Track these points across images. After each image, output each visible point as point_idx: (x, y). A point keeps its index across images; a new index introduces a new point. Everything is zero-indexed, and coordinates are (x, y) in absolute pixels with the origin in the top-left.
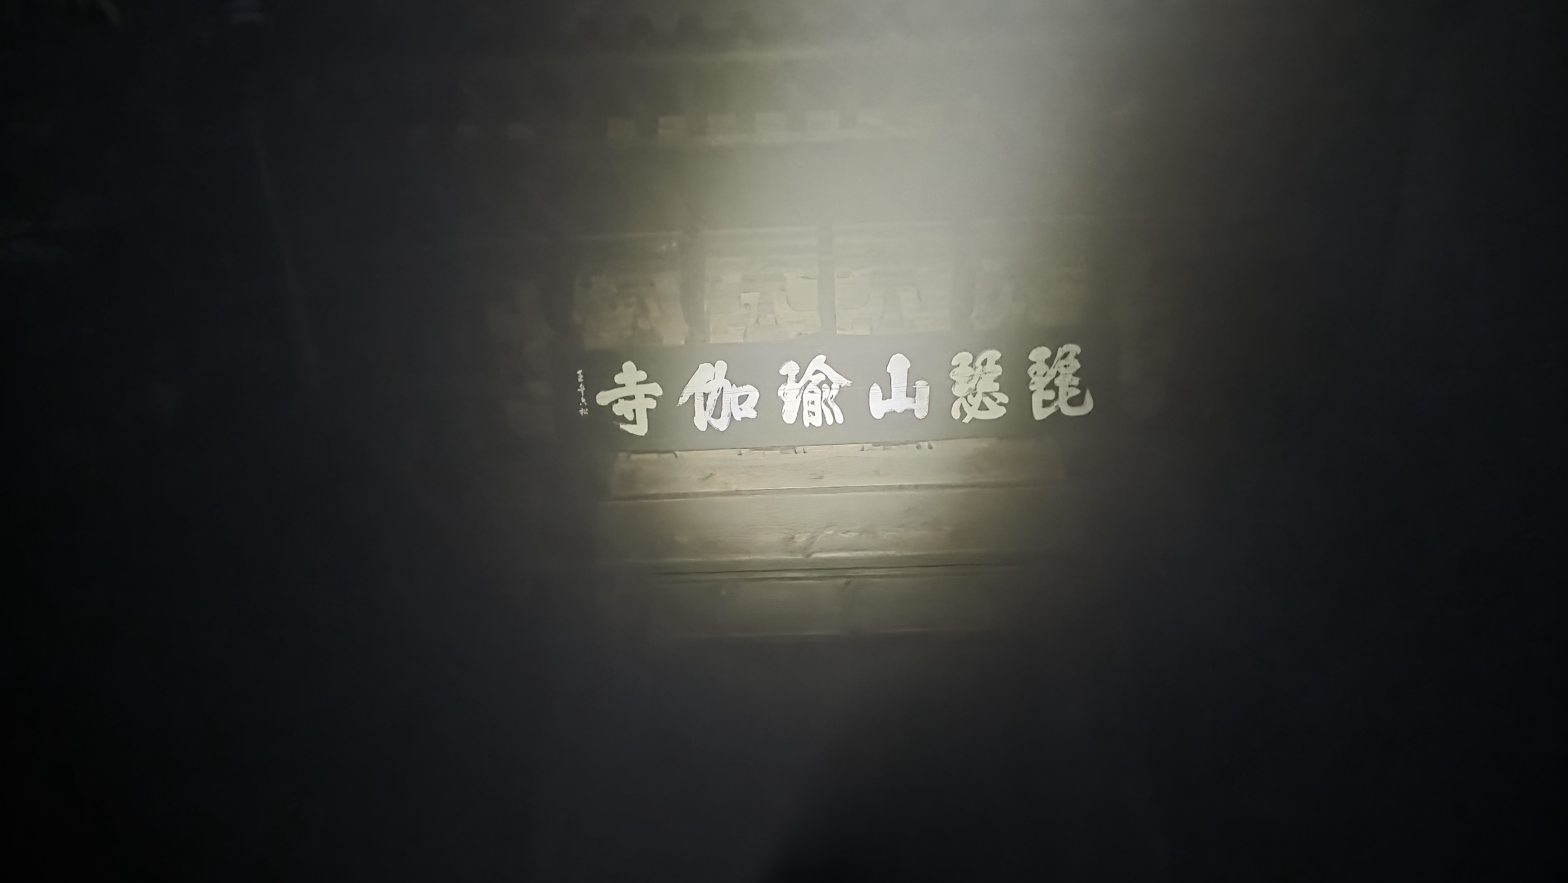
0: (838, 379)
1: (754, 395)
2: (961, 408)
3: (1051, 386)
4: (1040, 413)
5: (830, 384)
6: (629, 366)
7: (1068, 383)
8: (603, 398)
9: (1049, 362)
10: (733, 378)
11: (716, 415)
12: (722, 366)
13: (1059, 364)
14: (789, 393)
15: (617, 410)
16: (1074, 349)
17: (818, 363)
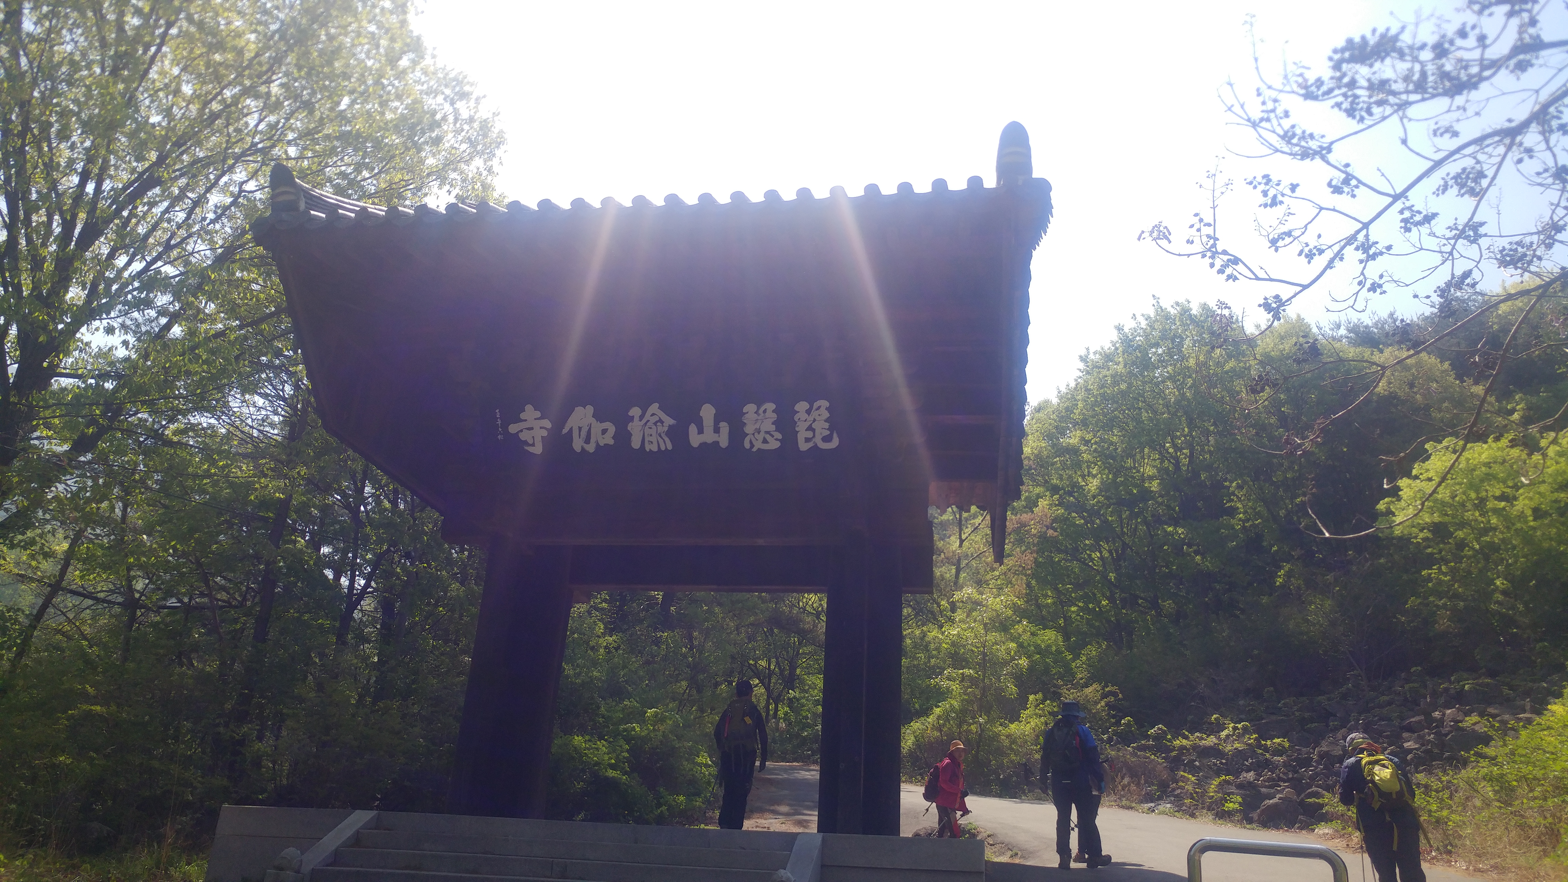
0: (669, 421)
1: (612, 429)
2: (751, 442)
3: (810, 428)
4: (803, 446)
5: (662, 422)
6: (529, 408)
7: (822, 427)
8: (513, 428)
9: (808, 412)
10: (598, 416)
11: (587, 440)
12: (590, 409)
13: (814, 414)
14: (635, 428)
15: (523, 436)
16: (825, 404)
17: (654, 408)
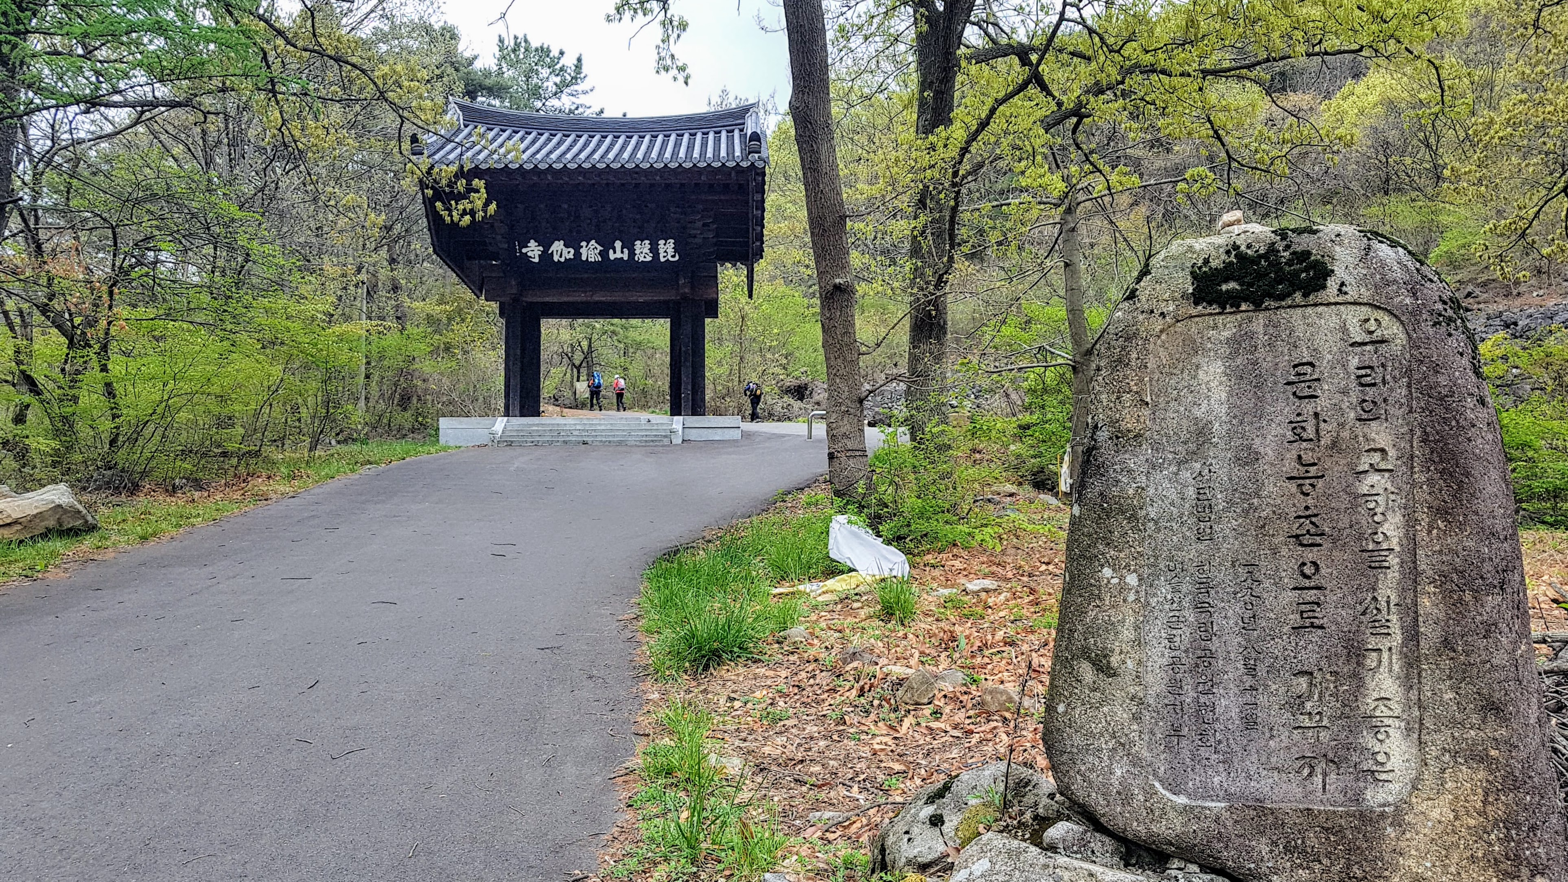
0: (600, 248)
1: (572, 251)
2: (638, 258)
3: (665, 252)
4: (662, 260)
5: (597, 248)
6: (532, 241)
7: (671, 251)
8: (524, 250)
9: (665, 244)
10: (566, 246)
11: (561, 256)
12: (562, 242)
13: (667, 245)
14: (583, 251)
15: (529, 254)
16: (672, 241)
17: (593, 242)
